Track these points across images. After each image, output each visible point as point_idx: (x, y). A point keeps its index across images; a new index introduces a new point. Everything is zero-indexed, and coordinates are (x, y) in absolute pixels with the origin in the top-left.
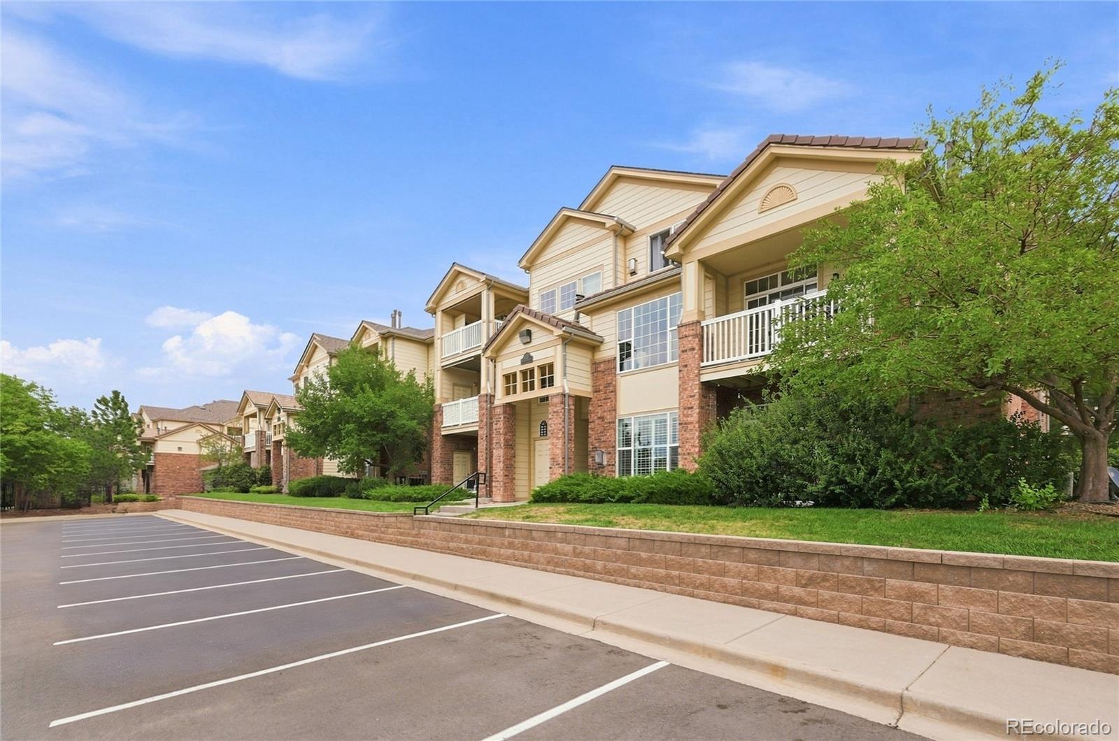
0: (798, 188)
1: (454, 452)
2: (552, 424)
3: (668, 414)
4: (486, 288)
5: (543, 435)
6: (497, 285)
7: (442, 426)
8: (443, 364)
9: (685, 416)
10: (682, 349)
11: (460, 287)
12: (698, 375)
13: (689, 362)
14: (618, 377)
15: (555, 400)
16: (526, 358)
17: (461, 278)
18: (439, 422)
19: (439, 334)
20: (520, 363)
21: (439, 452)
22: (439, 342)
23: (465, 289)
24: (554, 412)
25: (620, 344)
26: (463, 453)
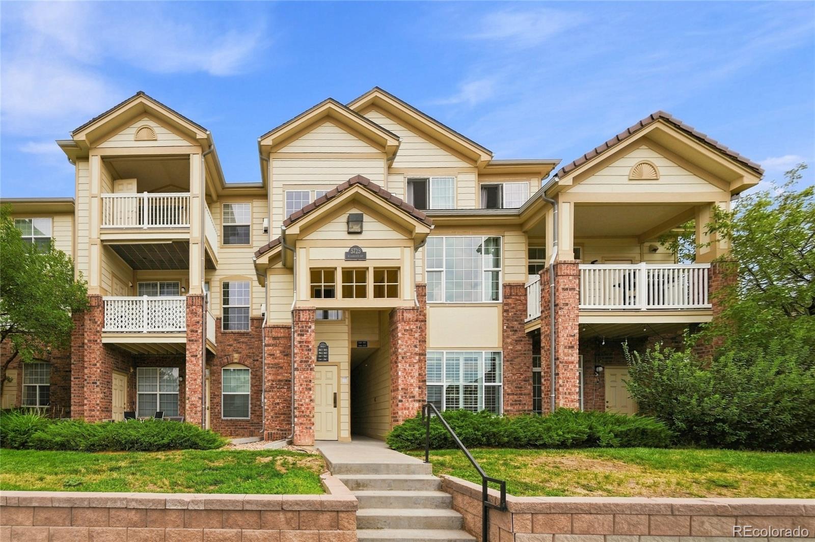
0: (661, 171)
1: (113, 371)
2: (402, 345)
3: (484, 353)
4: (200, 151)
5: (320, 359)
6: (209, 156)
7: (103, 330)
8: (104, 237)
9: (565, 355)
10: (562, 286)
11: (144, 134)
12: (578, 316)
13: (569, 301)
14: (428, 307)
15: (408, 315)
16: (356, 254)
17: (146, 122)
18: (99, 323)
19: (95, 189)
20: (343, 257)
21: (98, 368)
22: (96, 202)
23: (156, 140)
24: (405, 330)
25: (427, 271)
26: (121, 373)
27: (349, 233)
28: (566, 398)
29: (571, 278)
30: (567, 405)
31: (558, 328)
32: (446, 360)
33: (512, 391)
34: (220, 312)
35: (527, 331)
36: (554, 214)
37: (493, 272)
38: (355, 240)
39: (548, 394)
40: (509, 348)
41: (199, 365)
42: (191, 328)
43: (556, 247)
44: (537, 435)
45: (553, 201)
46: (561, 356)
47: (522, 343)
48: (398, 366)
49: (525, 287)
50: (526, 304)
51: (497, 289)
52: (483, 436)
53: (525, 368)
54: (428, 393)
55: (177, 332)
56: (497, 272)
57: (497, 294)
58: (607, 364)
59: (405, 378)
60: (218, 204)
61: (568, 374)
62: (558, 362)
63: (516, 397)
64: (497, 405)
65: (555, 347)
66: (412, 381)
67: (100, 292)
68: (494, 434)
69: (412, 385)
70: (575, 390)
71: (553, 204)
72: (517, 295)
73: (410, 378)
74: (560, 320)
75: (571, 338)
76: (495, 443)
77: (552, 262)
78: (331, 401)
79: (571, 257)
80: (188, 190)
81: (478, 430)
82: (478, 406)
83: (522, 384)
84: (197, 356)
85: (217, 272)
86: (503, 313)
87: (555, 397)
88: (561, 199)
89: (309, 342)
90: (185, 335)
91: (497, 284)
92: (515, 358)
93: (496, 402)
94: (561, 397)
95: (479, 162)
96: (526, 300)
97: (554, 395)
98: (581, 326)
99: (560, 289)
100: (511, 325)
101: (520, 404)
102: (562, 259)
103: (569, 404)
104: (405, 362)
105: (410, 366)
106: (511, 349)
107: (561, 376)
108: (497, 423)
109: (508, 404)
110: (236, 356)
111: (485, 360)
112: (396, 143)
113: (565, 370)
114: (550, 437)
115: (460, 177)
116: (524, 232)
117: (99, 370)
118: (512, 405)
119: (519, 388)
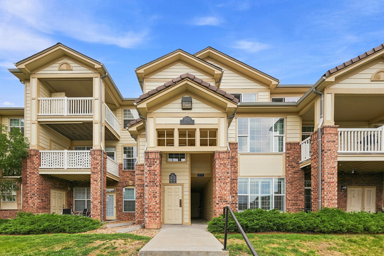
1: (51, 189)
2: (219, 172)
3: (274, 179)
4: (99, 75)
5: (171, 182)
6: (106, 79)
7: (40, 167)
8: (40, 120)
9: (328, 178)
10: (326, 140)
11: (64, 67)
12: (337, 157)
13: (331, 148)
14: (239, 155)
15: (222, 155)
16: (187, 121)
17: (66, 60)
18: (36, 163)
19: (34, 95)
20: (179, 123)
21: (36, 187)
22: (34, 102)
23: (72, 70)
24: (221, 164)
25: (239, 137)
26: (59, 190)
27: (183, 109)
28: (329, 202)
29: (332, 135)
30: (329, 206)
31: (324, 163)
32: (250, 183)
33: (291, 198)
34: (122, 161)
35: (301, 167)
36: (321, 101)
37: (279, 137)
38: (187, 113)
39: (316, 200)
40: (290, 176)
41: (98, 185)
42: (93, 166)
43: (322, 118)
44: (315, 225)
45: (321, 93)
46: (326, 179)
47: (298, 173)
48: (216, 184)
49: (300, 144)
50: (300, 153)
51: (282, 145)
52: (274, 225)
53: (299, 187)
54: (239, 200)
55: (84, 168)
56: (282, 137)
57: (282, 148)
58: (348, 185)
59: (220, 191)
60: (120, 110)
61: (330, 189)
62: (324, 182)
63: (294, 202)
64: (282, 206)
65: (321, 174)
66: (225, 193)
67: (37, 148)
68: (282, 224)
69: (225, 195)
70: (335, 198)
71: (321, 95)
72: (295, 148)
73: (224, 191)
74: (325, 159)
75: (332, 169)
76: (283, 229)
77: (319, 127)
78: (178, 204)
79: (332, 124)
80: (92, 96)
81: (270, 222)
82: (270, 206)
83: (297, 195)
84: (97, 181)
85: (120, 142)
86: (286, 158)
87: (321, 201)
88: (326, 92)
89: (155, 171)
90: (90, 170)
91: (282, 143)
92: (294, 181)
93: (282, 205)
94: (325, 201)
95: (270, 86)
96: (301, 151)
97: (320, 201)
98: (339, 162)
99: (325, 141)
100: (291, 164)
101: (296, 205)
102: (326, 124)
103: (331, 206)
104: (221, 182)
105: (224, 184)
106: (291, 177)
107: (325, 189)
108: (284, 217)
109: (289, 205)
110: (131, 182)
111: (275, 183)
112: (220, 72)
113: (328, 186)
114: (325, 226)
115: (260, 94)
116: (300, 116)
117: (36, 188)
118: (291, 206)
119: (296, 197)
